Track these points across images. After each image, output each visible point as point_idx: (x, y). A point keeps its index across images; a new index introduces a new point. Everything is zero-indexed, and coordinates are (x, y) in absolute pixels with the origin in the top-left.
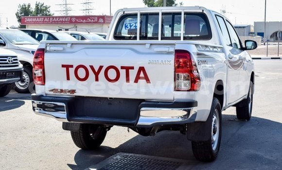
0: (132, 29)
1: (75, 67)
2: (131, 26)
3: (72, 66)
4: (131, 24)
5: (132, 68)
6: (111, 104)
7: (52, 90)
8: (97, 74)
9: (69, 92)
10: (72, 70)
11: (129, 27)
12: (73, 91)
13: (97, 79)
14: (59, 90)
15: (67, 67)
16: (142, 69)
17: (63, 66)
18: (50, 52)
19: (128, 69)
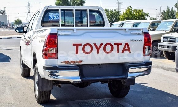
0: (55, 20)
1: (83, 45)
2: (54, 18)
3: (81, 45)
4: (54, 16)
5: (121, 44)
6: (101, 68)
7: (64, 62)
8: (98, 49)
9: (78, 62)
10: (80, 48)
11: (53, 18)
12: (81, 61)
13: (98, 53)
14: (69, 62)
15: (77, 45)
16: (127, 44)
17: (74, 45)
18: (61, 35)
19: (118, 45)
